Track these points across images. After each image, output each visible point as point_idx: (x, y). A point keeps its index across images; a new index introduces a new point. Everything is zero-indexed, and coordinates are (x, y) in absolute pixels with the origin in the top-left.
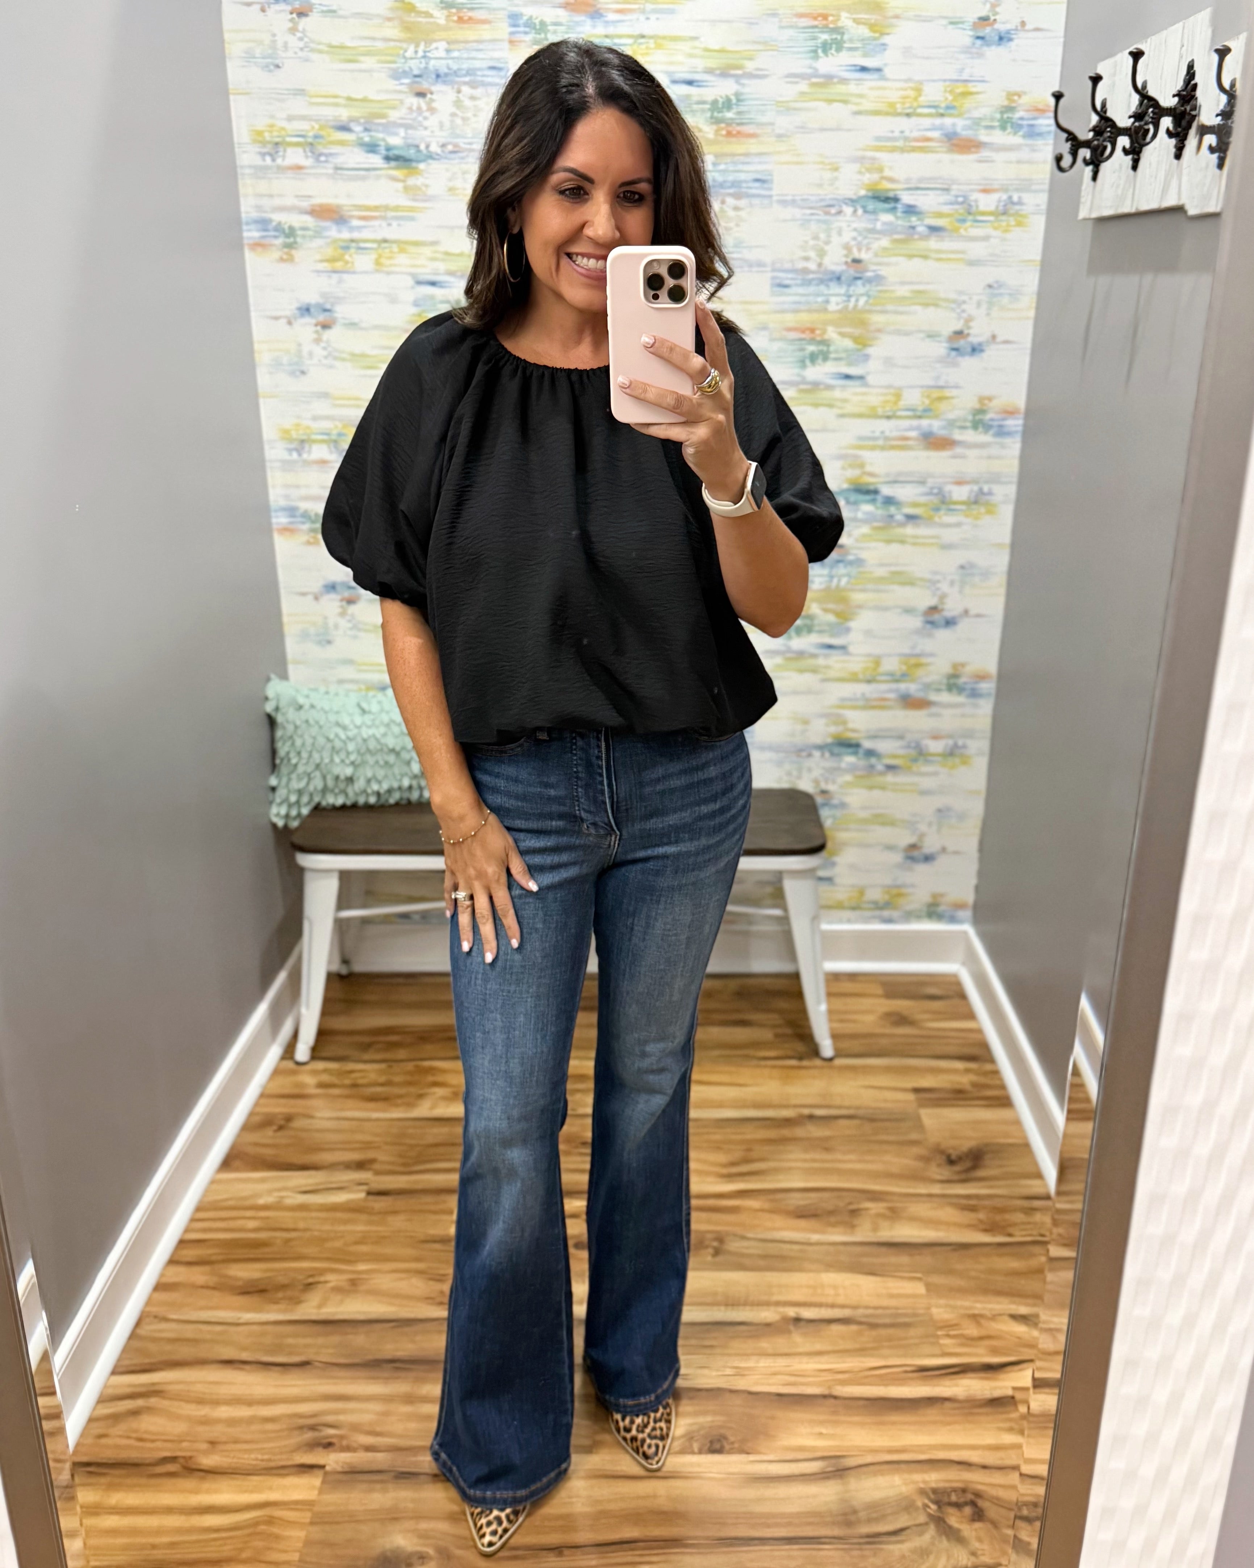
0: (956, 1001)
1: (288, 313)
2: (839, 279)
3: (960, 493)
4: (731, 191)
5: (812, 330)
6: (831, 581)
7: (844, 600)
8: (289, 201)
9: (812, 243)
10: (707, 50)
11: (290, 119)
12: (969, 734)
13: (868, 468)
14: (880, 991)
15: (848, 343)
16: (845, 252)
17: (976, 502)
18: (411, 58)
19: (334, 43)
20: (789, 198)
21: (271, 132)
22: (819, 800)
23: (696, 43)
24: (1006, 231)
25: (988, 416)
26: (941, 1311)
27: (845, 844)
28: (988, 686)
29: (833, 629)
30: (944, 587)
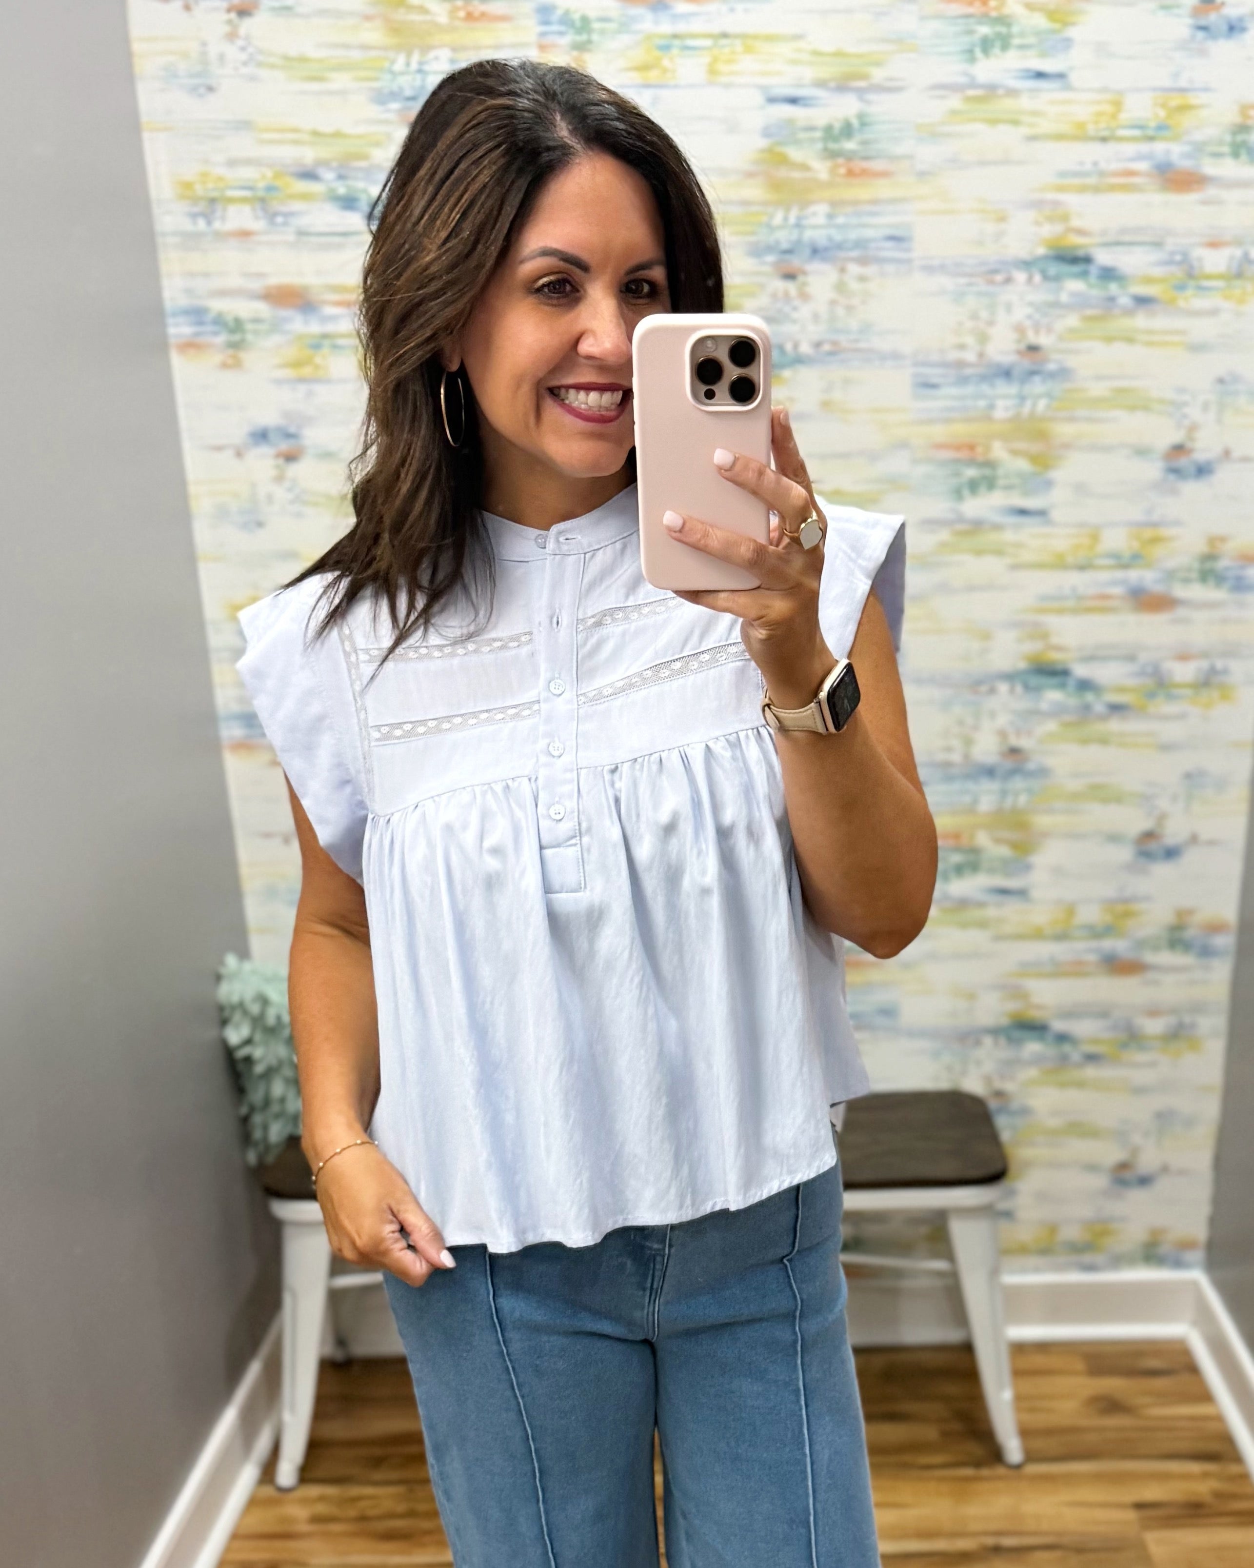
0: (1186, 1377)
5: (972, 447)
8: (234, 281)
9: (969, 324)
11: (232, 163)
12: (1198, 1008)
13: (1055, 640)
14: (1081, 1366)
15: (1023, 465)
18: (402, 73)
19: (293, 53)
21: (204, 183)
22: (993, 1104)
25: (1221, 564)
27: (1031, 1164)
28: (1226, 941)
29: (1008, 867)
30: (1164, 804)
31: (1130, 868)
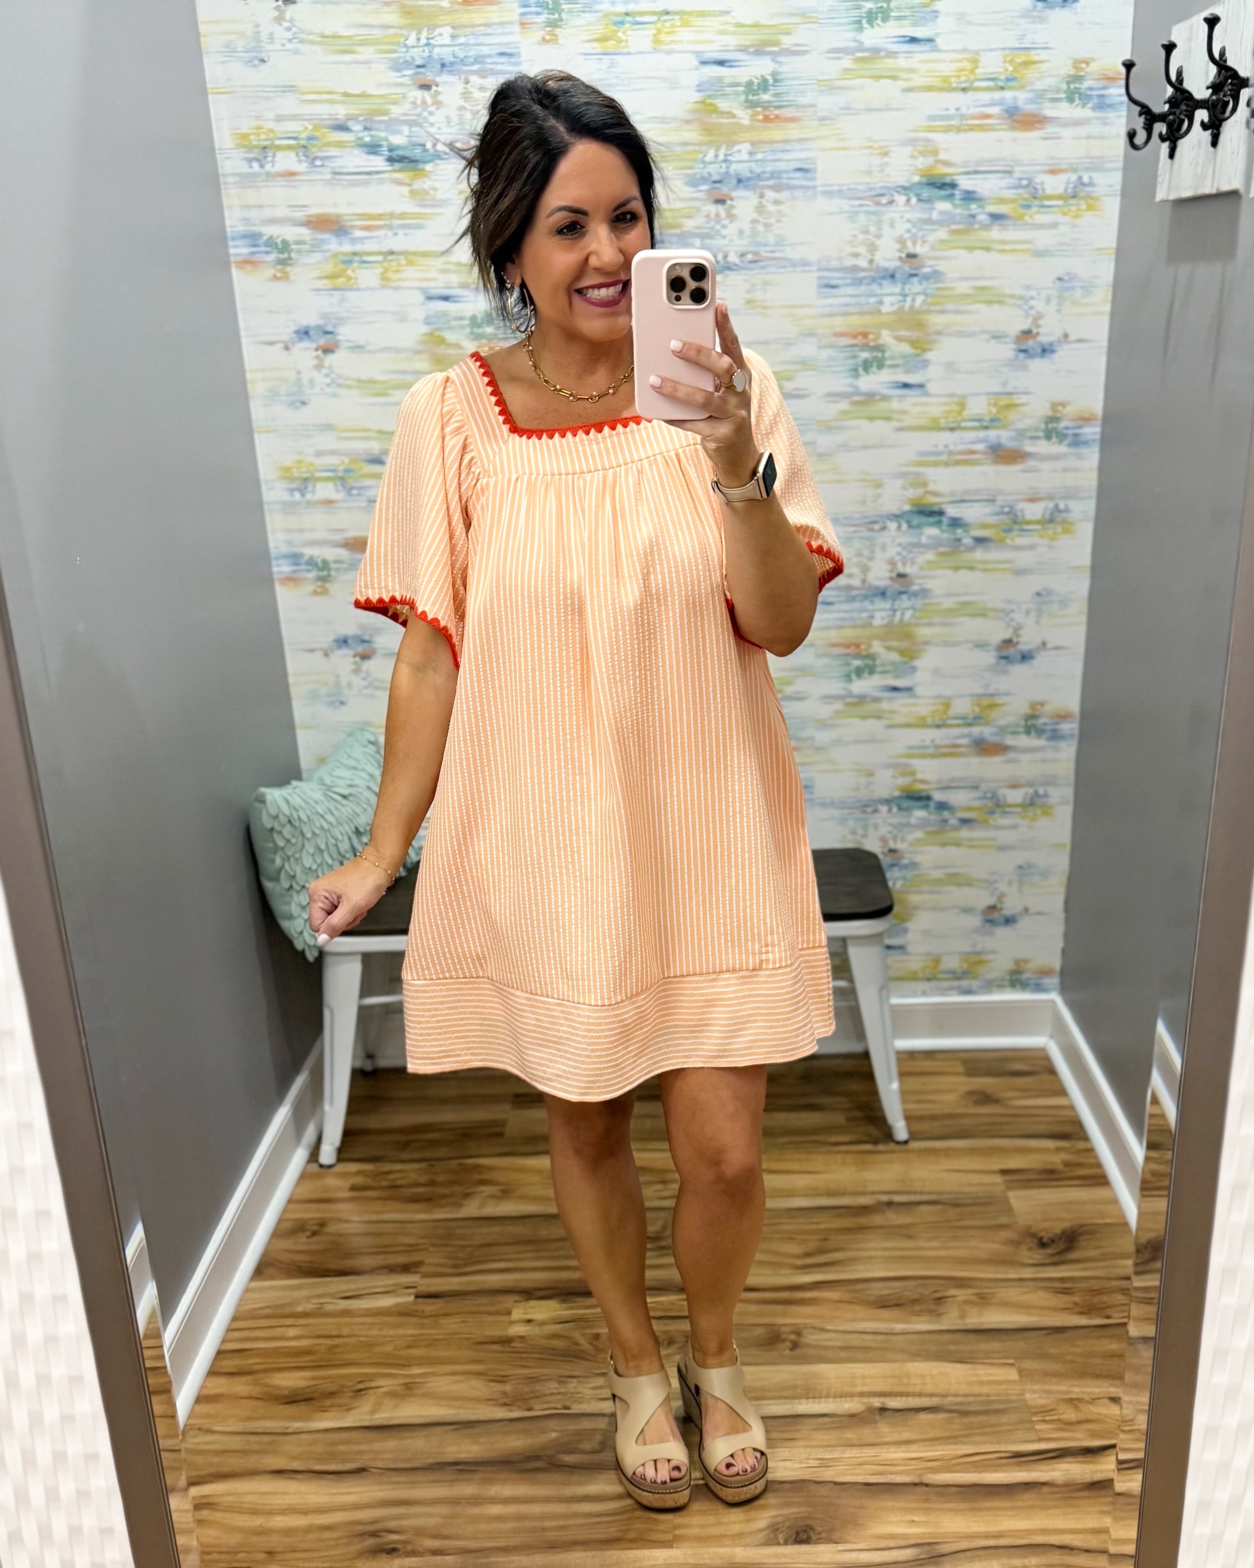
0: (1046, 1077)
1: (285, 337)
2: (892, 276)
3: (1033, 511)
4: (771, 183)
5: (865, 335)
6: (894, 615)
7: (908, 636)
8: (282, 212)
9: (861, 237)
10: (739, 25)
12: (1051, 781)
13: (931, 487)
14: (961, 1069)
15: (906, 348)
16: (898, 246)
17: (1051, 521)
18: (413, 47)
20: (836, 188)
21: (258, 135)
22: (885, 860)
23: (727, 18)
24: (1076, 216)
26: (1035, 1396)
27: (917, 908)
28: (1070, 727)
29: (898, 670)
30: (1019, 617)
31: (992, 669)
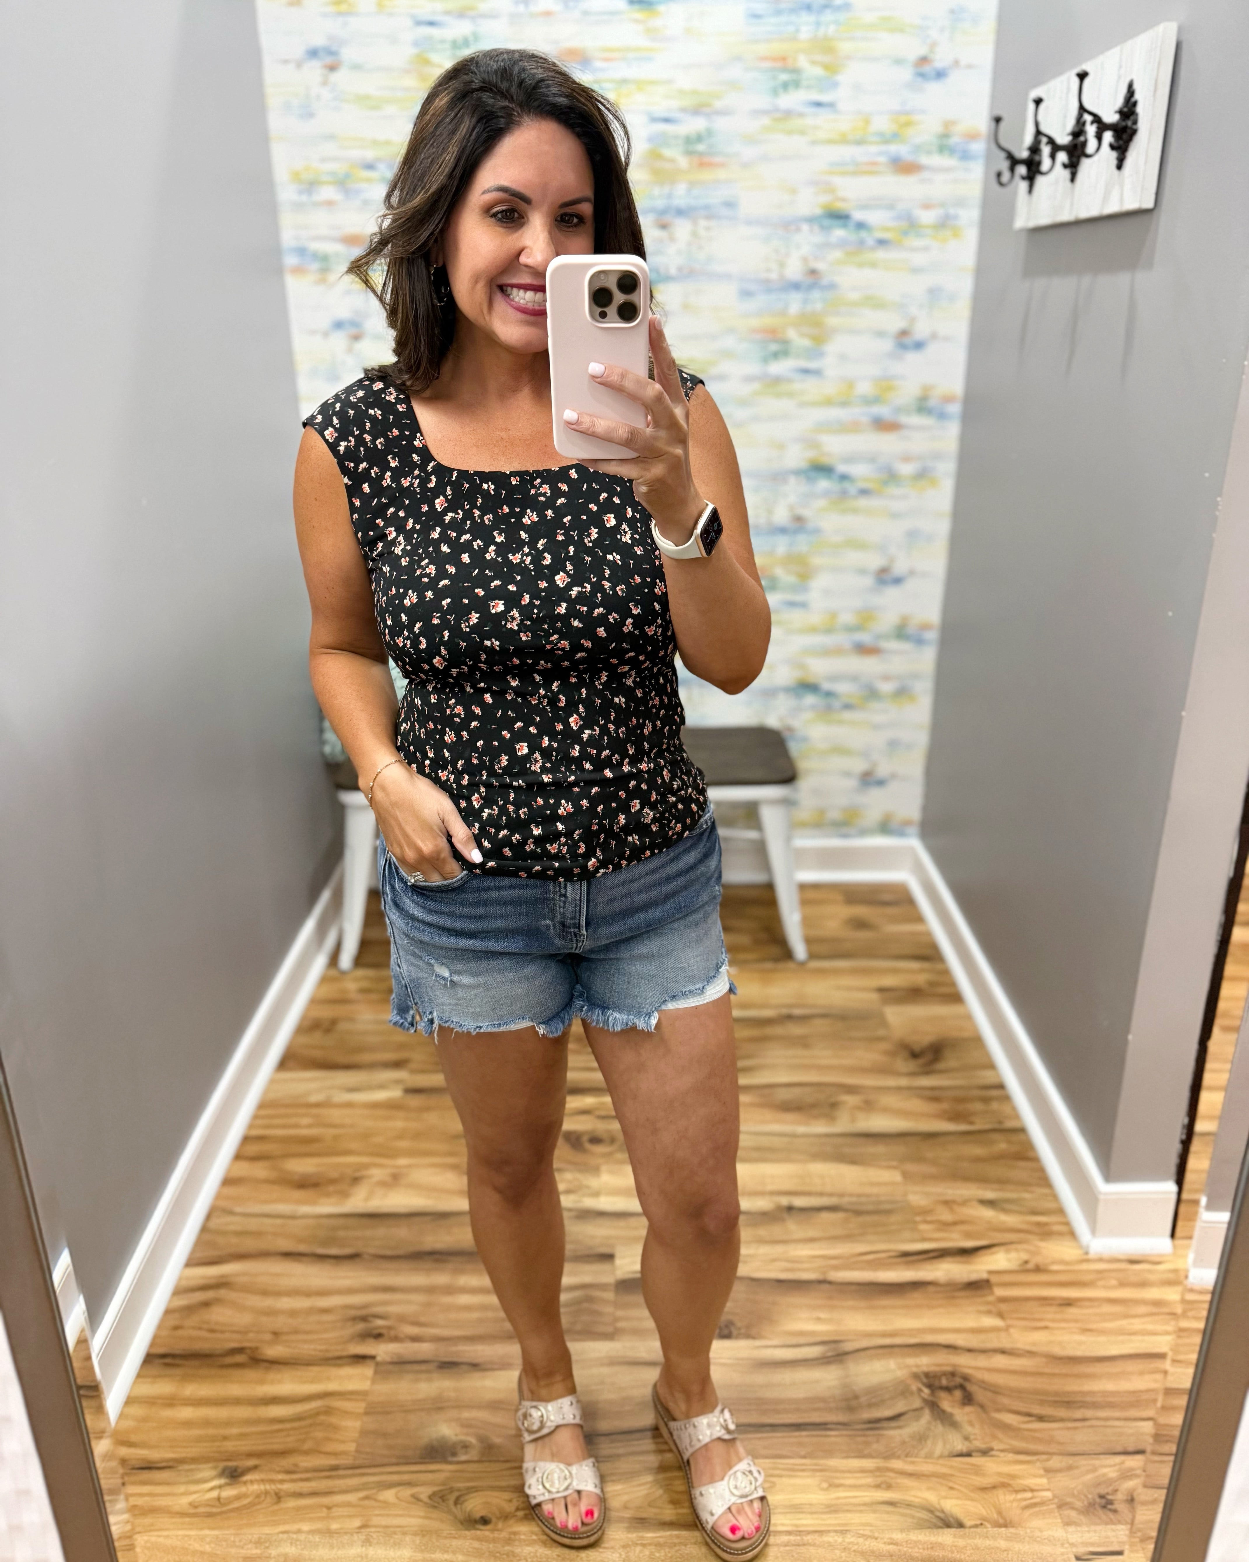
0: (906, 907)
1: (323, 328)
2: (797, 287)
3: (906, 469)
4: (703, 213)
5: (774, 332)
6: (793, 548)
7: (804, 563)
8: (325, 231)
9: (773, 256)
10: (680, 92)
11: (324, 160)
12: (915, 676)
13: (825, 450)
14: (841, 899)
15: (806, 342)
16: (802, 264)
17: (921, 477)
19: (361, 93)
20: (754, 218)
21: (306, 172)
23: (671, 86)
24: (944, 242)
25: (930, 403)
26: (918, 1196)
28: (932, 635)
29: (795, 589)
30: (893, 551)
31: (872, 590)
